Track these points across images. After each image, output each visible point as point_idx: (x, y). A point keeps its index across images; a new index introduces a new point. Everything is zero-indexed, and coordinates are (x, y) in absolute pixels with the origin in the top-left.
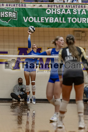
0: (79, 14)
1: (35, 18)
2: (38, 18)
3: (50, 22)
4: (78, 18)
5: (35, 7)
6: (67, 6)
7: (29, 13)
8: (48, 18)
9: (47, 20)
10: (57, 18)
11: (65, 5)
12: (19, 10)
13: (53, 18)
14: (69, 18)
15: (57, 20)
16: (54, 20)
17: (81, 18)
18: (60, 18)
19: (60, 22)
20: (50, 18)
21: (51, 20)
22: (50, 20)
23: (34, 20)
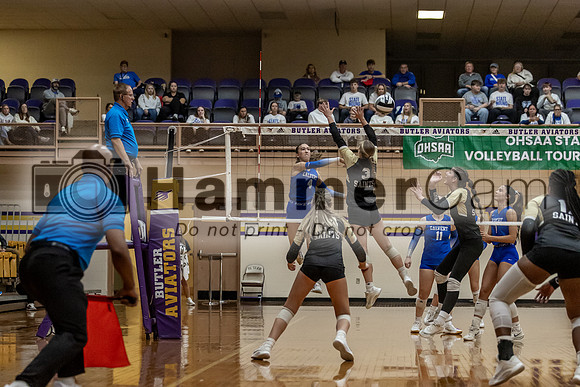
0: (567, 144)
1: (486, 153)
2: (492, 153)
3: (514, 159)
4: (565, 152)
5: (485, 135)
6: (543, 132)
7: (476, 145)
8: (509, 153)
9: (507, 156)
10: (525, 153)
11: (540, 130)
12: (456, 140)
13: (518, 153)
14: (548, 153)
15: (527, 156)
17: (570, 152)
18: (532, 153)
19: (533, 159)
20: (513, 152)
21: (516, 156)
22: (514, 156)
23: (484, 156)
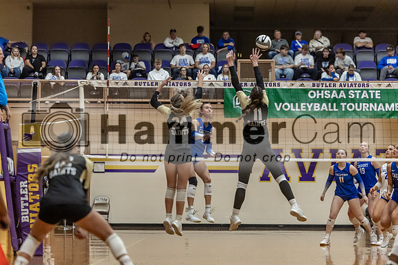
0: (358, 97)
1: (292, 104)
2: (297, 104)
4: (356, 104)
5: (293, 87)
6: (341, 85)
8: (312, 104)
9: (310, 107)
10: (324, 104)
11: (338, 84)
13: (319, 105)
14: (343, 104)
15: (326, 107)
16: (321, 107)
17: (361, 104)
18: (330, 104)
19: (330, 110)
20: (315, 104)
21: (317, 107)
22: (315, 107)
